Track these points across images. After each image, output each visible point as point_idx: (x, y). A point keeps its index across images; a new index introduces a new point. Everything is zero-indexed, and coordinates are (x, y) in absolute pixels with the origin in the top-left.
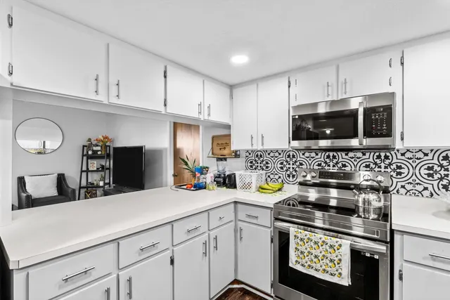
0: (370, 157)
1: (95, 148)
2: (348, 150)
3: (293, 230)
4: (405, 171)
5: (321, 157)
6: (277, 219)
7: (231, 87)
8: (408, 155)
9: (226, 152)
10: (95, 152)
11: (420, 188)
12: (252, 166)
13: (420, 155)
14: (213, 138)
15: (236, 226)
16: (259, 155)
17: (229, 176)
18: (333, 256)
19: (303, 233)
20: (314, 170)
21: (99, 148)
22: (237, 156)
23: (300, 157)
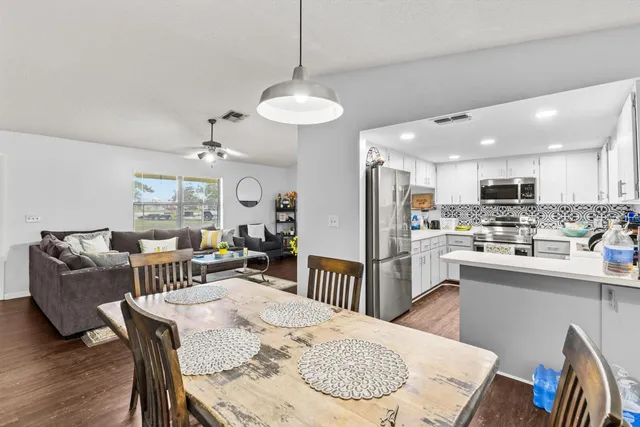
1: (285, 202)
2: (512, 205)
3: (485, 245)
4: (543, 216)
5: (496, 209)
6: (475, 241)
7: (436, 165)
9: (426, 206)
10: (285, 205)
11: (551, 225)
12: (447, 215)
13: (551, 207)
14: (413, 196)
15: (447, 248)
16: (452, 208)
17: (433, 222)
19: (491, 245)
20: (492, 217)
21: (287, 202)
22: (435, 209)
23: (483, 209)
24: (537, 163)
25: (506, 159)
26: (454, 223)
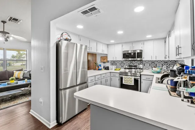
0: (139, 62)
2: (135, 61)
3: (123, 76)
4: (145, 65)
5: (129, 62)
6: (120, 75)
7: (108, 45)
8: (146, 62)
9: (105, 61)
11: (148, 68)
12: (112, 64)
13: (148, 62)
14: (101, 57)
15: (110, 78)
16: (114, 62)
17: (107, 67)
18: (131, 80)
19: (125, 77)
20: (128, 65)
22: (108, 62)
23: (124, 62)
24: (143, 44)
25: (132, 42)
26: (114, 68)
